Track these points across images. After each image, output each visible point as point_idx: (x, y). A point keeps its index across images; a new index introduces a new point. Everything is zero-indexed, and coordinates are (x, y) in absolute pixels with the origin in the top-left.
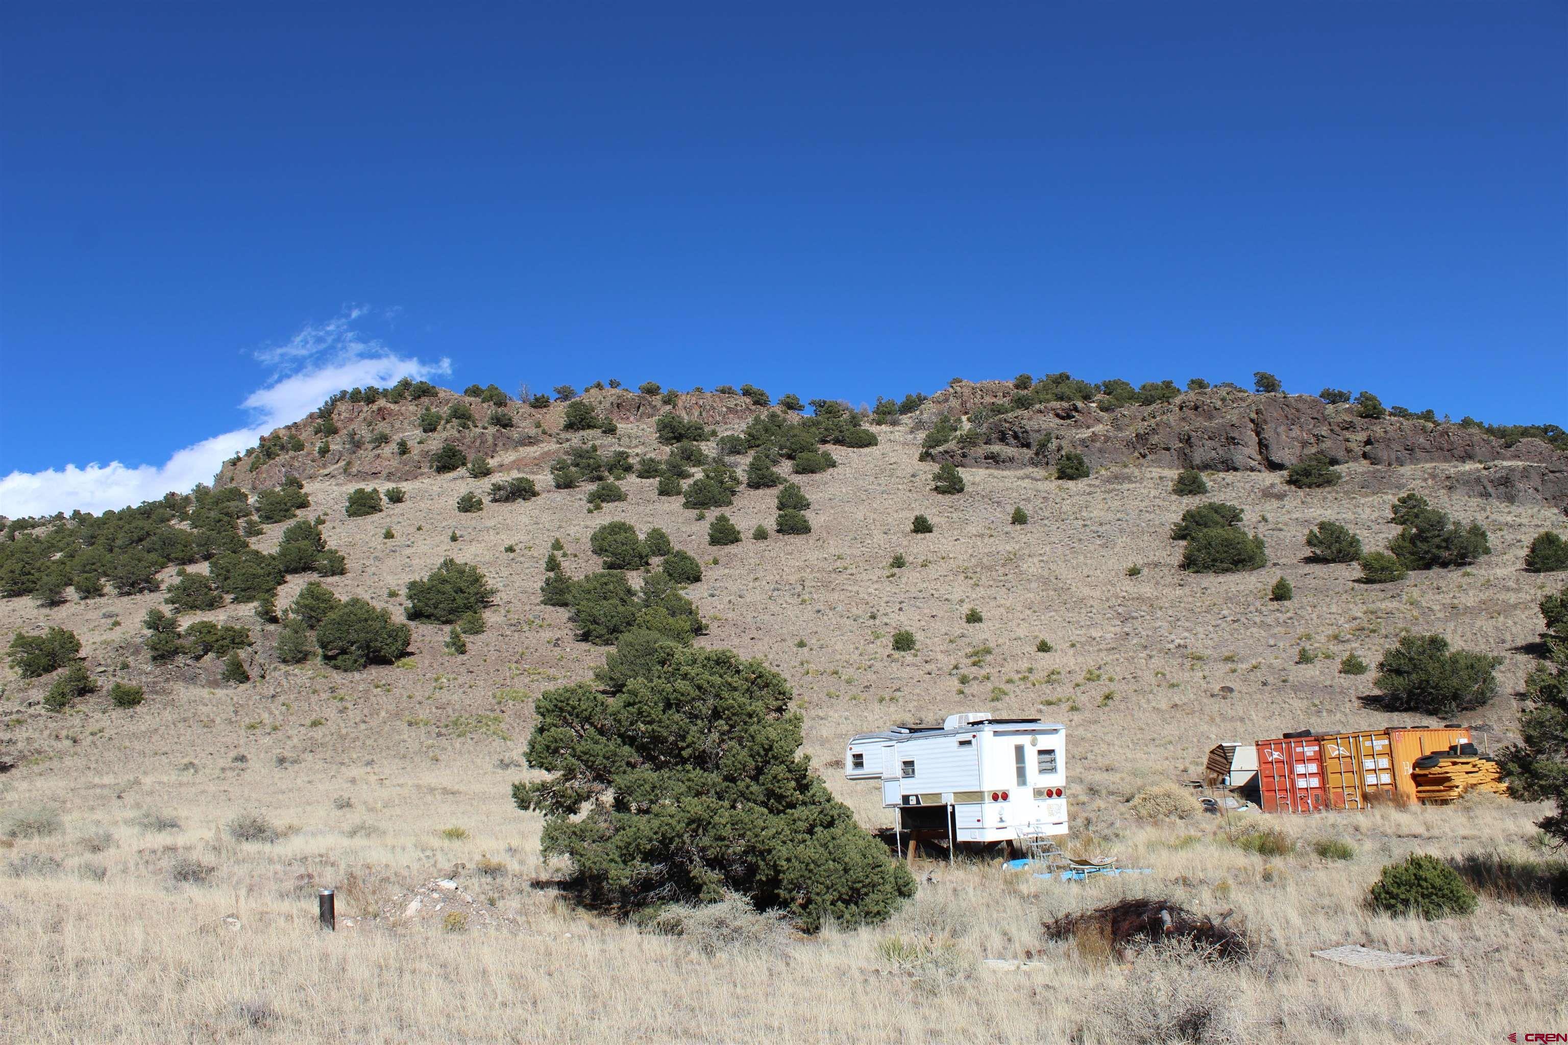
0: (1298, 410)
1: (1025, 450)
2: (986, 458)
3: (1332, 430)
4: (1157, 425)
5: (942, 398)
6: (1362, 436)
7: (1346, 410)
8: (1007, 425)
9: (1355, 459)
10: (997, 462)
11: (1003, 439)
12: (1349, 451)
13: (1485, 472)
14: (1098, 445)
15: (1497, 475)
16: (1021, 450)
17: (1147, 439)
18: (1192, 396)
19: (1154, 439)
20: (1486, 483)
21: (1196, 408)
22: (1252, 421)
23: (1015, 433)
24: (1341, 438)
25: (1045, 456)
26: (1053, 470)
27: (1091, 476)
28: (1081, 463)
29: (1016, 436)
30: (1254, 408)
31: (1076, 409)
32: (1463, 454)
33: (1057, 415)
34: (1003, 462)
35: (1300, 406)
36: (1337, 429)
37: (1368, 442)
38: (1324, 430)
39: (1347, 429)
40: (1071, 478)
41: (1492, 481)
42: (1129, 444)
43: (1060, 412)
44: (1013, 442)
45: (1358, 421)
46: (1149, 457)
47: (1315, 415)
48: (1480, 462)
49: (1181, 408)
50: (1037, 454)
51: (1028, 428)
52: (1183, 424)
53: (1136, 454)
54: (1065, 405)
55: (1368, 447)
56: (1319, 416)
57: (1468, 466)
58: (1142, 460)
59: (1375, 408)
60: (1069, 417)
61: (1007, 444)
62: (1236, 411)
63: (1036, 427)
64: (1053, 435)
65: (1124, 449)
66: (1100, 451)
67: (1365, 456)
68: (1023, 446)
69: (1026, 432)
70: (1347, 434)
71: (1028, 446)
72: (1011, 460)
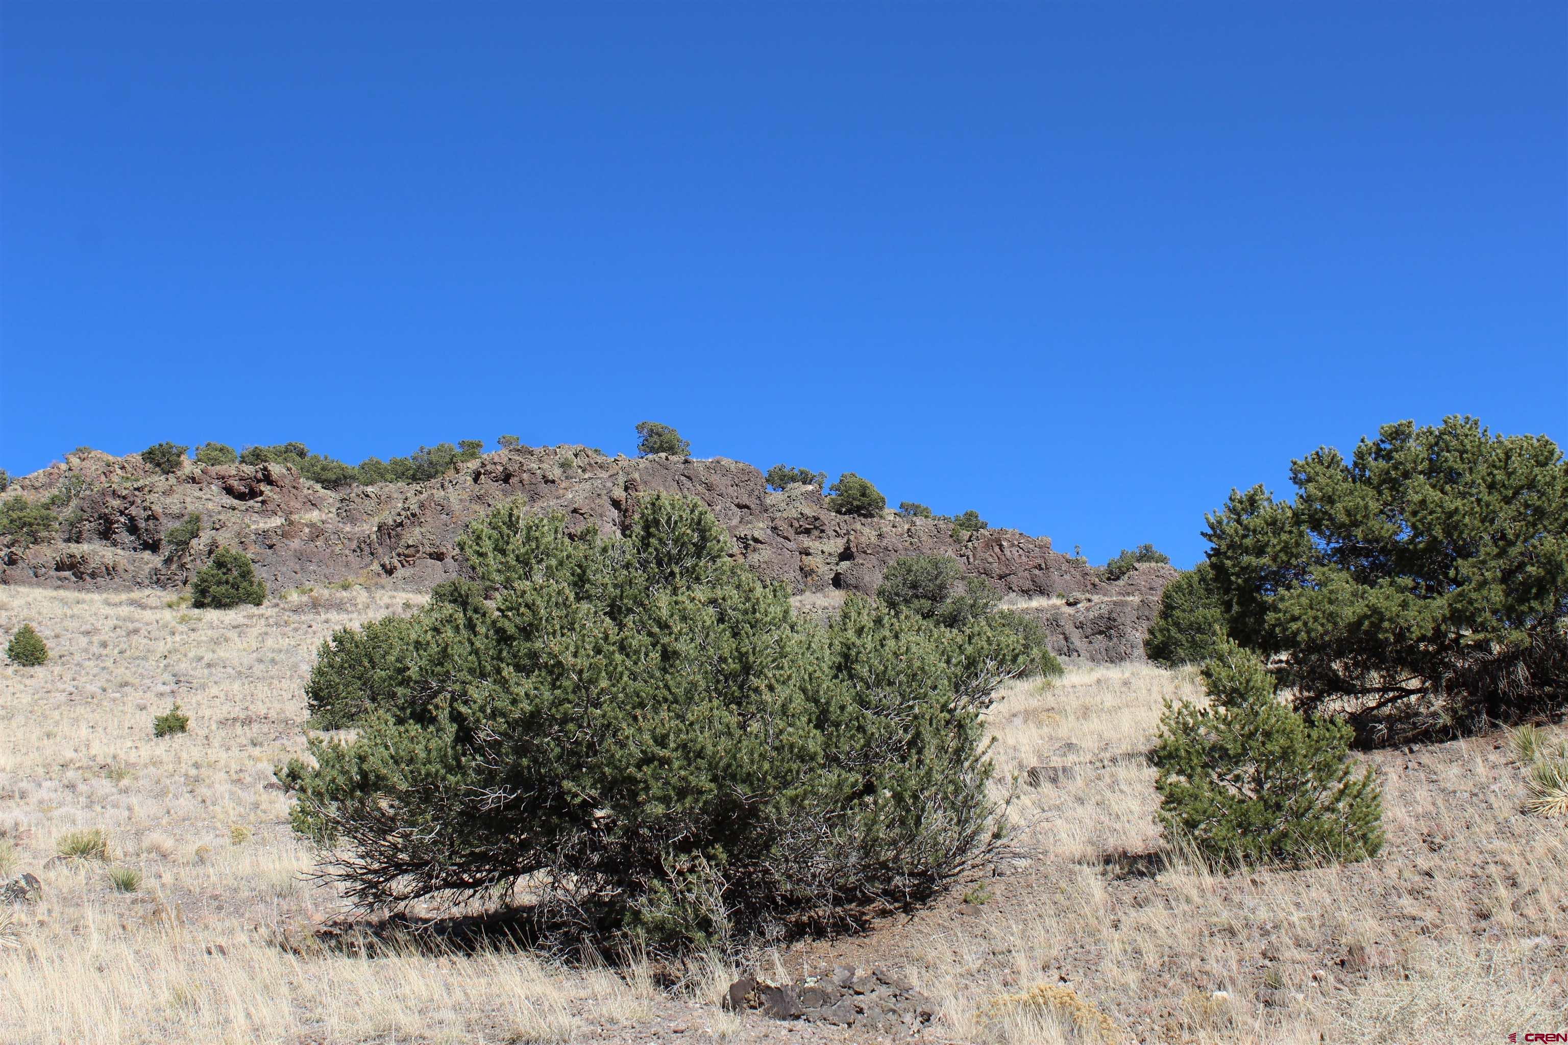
0: (709, 488)
1: (147, 555)
2: (58, 568)
3: (774, 529)
4: (422, 506)
5: (43, 480)
6: (836, 545)
7: (807, 495)
8: (116, 503)
9: (819, 588)
10: (79, 576)
11: (106, 533)
12: (806, 573)
13: (1070, 610)
14: (296, 544)
15: (1091, 615)
16: (138, 555)
17: (398, 536)
18: (502, 455)
19: (412, 535)
20: (1069, 628)
21: (507, 478)
22: (616, 504)
23: (132, 519)
24: (791, 545)
25: (182, 566)
26: (188, 592)
27: (266, 603)
28: (246, 575)
29: (133, 529)
30: (621, 479)
31: (268, 479)
32: (1028, 585)
33: (229, 491)
34: (93, 575)
35: (715, 479)
36: (783, 526)
37: (847, 555)
38: (759, 528)
39: (807, 532)
40: (219, 604)
41: (1080, 626)
42: (364, 548)
43: (235, 483)
44: (126, 537)
45: (830, 518)
46: (400, 573)
47: (745, 500)
48: (1060, 596)
49: (477, 477)
50: (168, 561)
51: (157, 508)
52: (477, 507)
53: (376, 567)
54: (248, 470)
55: (845, 565)
56: (753, 503)
57: (1038, 602)
58: (385, 579)
59: (863, 495)
60: (253, 494)
61: (115, 544)
62: (587, 486)
63: (176, 509)
64: (206, 523)
65: (352, 557)
66: (300, 557)
67: (837, 582)
68: (146, 546)
69: (153, 517)
70: (806, 541)
71: (154, 547)
72: (110, 571)
